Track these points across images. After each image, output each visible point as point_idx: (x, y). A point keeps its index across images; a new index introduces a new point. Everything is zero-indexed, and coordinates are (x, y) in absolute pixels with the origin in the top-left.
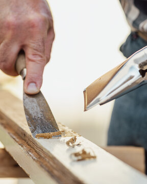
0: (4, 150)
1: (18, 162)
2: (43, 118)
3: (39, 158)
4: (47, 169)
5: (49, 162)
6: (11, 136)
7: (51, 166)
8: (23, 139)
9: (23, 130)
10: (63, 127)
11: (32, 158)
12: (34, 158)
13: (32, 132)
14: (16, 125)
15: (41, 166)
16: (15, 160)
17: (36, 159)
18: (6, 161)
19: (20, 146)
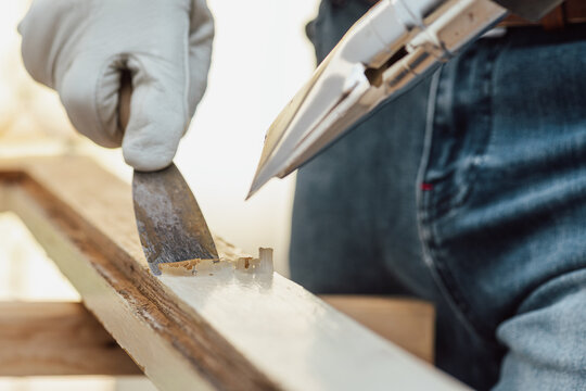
0: (81, 305)
1: (114, 337)
2: (179, 227)
3: (169, 326)
4: (188, 352)
5: (192, 336)
6: (98, 271)
7: (199, 345)
8: (129, 279)
9: (129, 257)
10: (230, 249)
11: (152, 326)
12: (156, 325)
13: (150, 260)
14: (110, 243)
15: (175, 346)
16: (109, 330)
17: (160, 327)
18: (85, 334)
19: (121, 296)
